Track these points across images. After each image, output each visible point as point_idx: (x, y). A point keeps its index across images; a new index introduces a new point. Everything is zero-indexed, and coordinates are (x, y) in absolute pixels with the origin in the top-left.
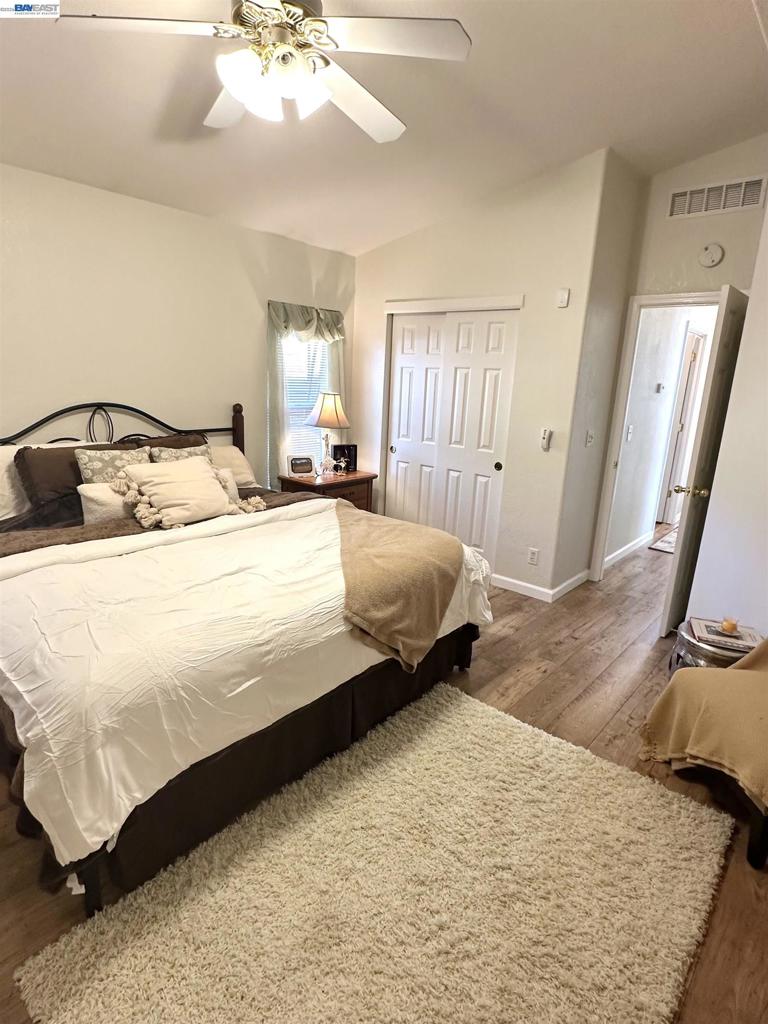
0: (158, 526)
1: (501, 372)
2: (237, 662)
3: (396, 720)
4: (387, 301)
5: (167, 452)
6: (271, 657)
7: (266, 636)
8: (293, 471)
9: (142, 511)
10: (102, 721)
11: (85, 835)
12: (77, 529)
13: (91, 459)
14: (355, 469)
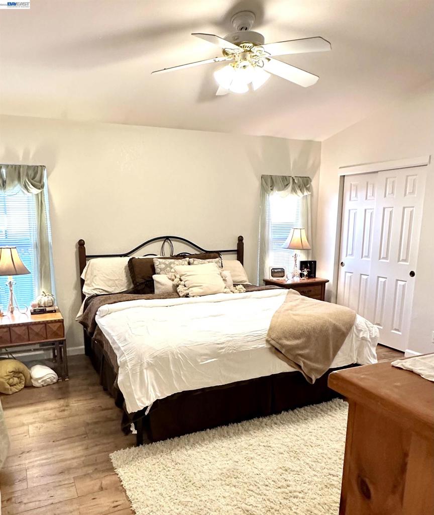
0: (187, 296)
1: (414, 208)
2: (206, 349)
3: (302, 410)
4: (340, 168)
5: (197, 261)
6: (223, 350)
7: (222, 341)
8: (272, 276)
9: (180, 289)
10: (147, 359)
11: (137, 401)
12: (151, 295)
13: (160, 263)
14: (315, 277)
